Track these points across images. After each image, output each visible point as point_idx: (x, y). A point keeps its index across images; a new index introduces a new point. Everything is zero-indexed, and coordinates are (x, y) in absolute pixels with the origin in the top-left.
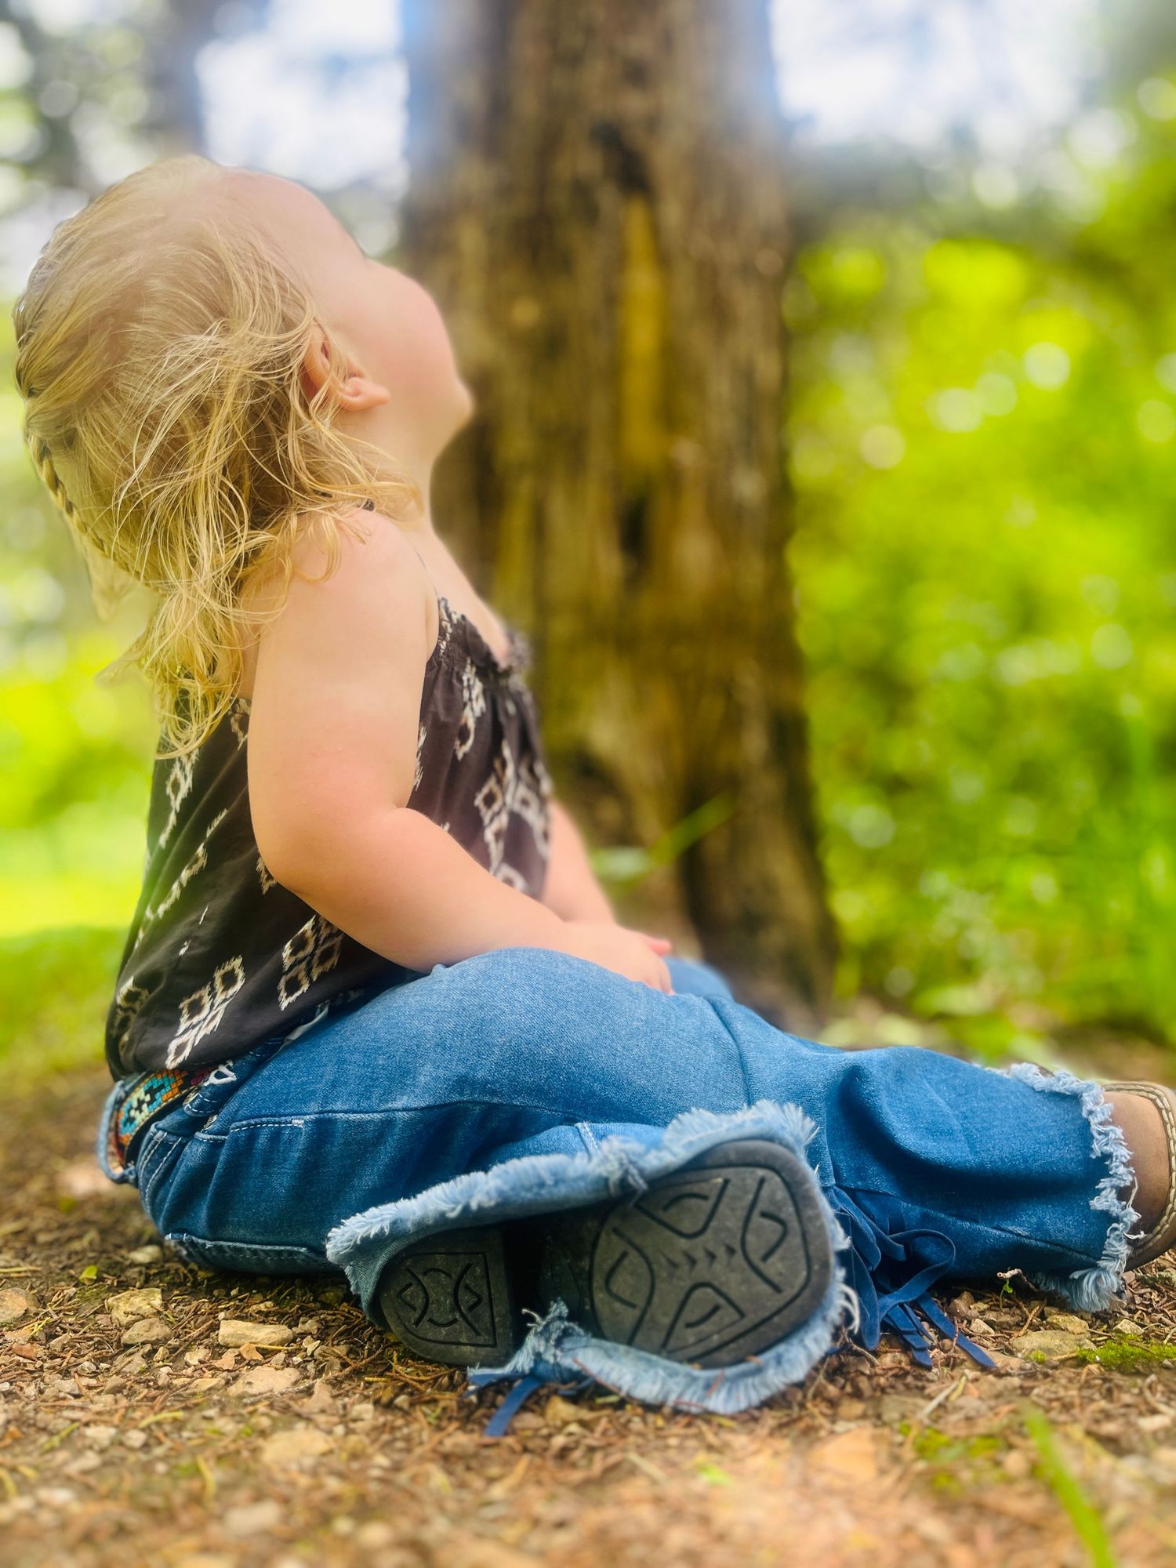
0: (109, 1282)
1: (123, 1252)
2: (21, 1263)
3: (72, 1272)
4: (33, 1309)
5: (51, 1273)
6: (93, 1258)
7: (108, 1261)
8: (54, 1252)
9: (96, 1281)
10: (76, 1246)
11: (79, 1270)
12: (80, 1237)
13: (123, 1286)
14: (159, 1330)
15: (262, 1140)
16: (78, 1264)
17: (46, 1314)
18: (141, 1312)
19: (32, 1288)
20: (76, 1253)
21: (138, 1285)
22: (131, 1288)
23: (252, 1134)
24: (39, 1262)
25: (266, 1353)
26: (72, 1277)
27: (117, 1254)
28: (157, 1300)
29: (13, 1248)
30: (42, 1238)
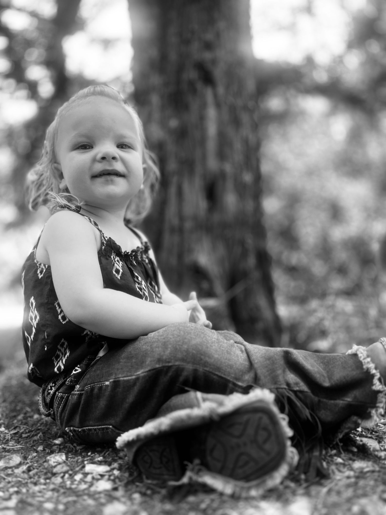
0: (47, 451)
1: (51, 440)
2: (18, 445)
3: (35, 448)
4: (23, 461)
5: (28, 448)
6: (41, 442)
7: (46, 443)
8: (28, 441)
9: (43, 451)
10: (35, 438)
11: (37, 447)
12: (36, 435)
13: (52, 452)
14: (65, 468)
15: (96, 390)
16: (37, 445)
17: (27, 463)
18: (59, 462)
19: (22, 454)
20: (35, 441)
21: (57, 451)
22: (55, 453)
23: (92, 389)
24: (23, 444)
25: (102, 476)
26: (35, 450)
27: (49, 441)
28: (64, 457)
29: (15, 439)
30: (24, 436)
